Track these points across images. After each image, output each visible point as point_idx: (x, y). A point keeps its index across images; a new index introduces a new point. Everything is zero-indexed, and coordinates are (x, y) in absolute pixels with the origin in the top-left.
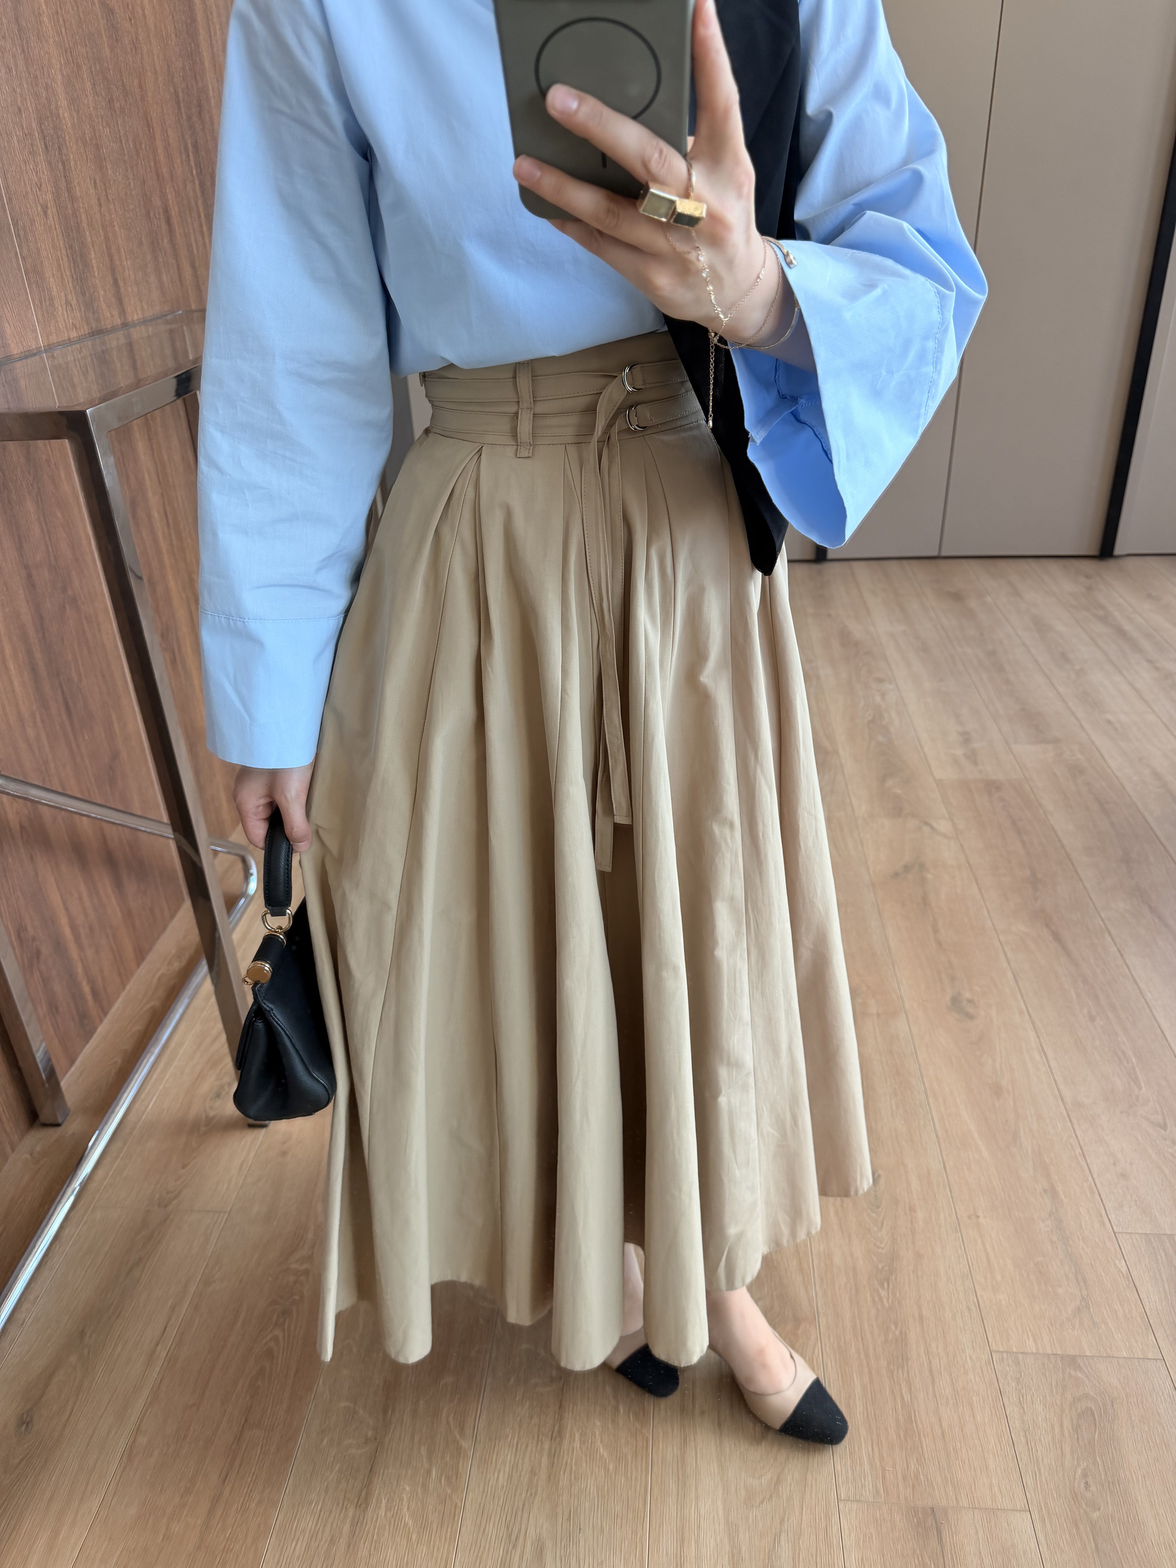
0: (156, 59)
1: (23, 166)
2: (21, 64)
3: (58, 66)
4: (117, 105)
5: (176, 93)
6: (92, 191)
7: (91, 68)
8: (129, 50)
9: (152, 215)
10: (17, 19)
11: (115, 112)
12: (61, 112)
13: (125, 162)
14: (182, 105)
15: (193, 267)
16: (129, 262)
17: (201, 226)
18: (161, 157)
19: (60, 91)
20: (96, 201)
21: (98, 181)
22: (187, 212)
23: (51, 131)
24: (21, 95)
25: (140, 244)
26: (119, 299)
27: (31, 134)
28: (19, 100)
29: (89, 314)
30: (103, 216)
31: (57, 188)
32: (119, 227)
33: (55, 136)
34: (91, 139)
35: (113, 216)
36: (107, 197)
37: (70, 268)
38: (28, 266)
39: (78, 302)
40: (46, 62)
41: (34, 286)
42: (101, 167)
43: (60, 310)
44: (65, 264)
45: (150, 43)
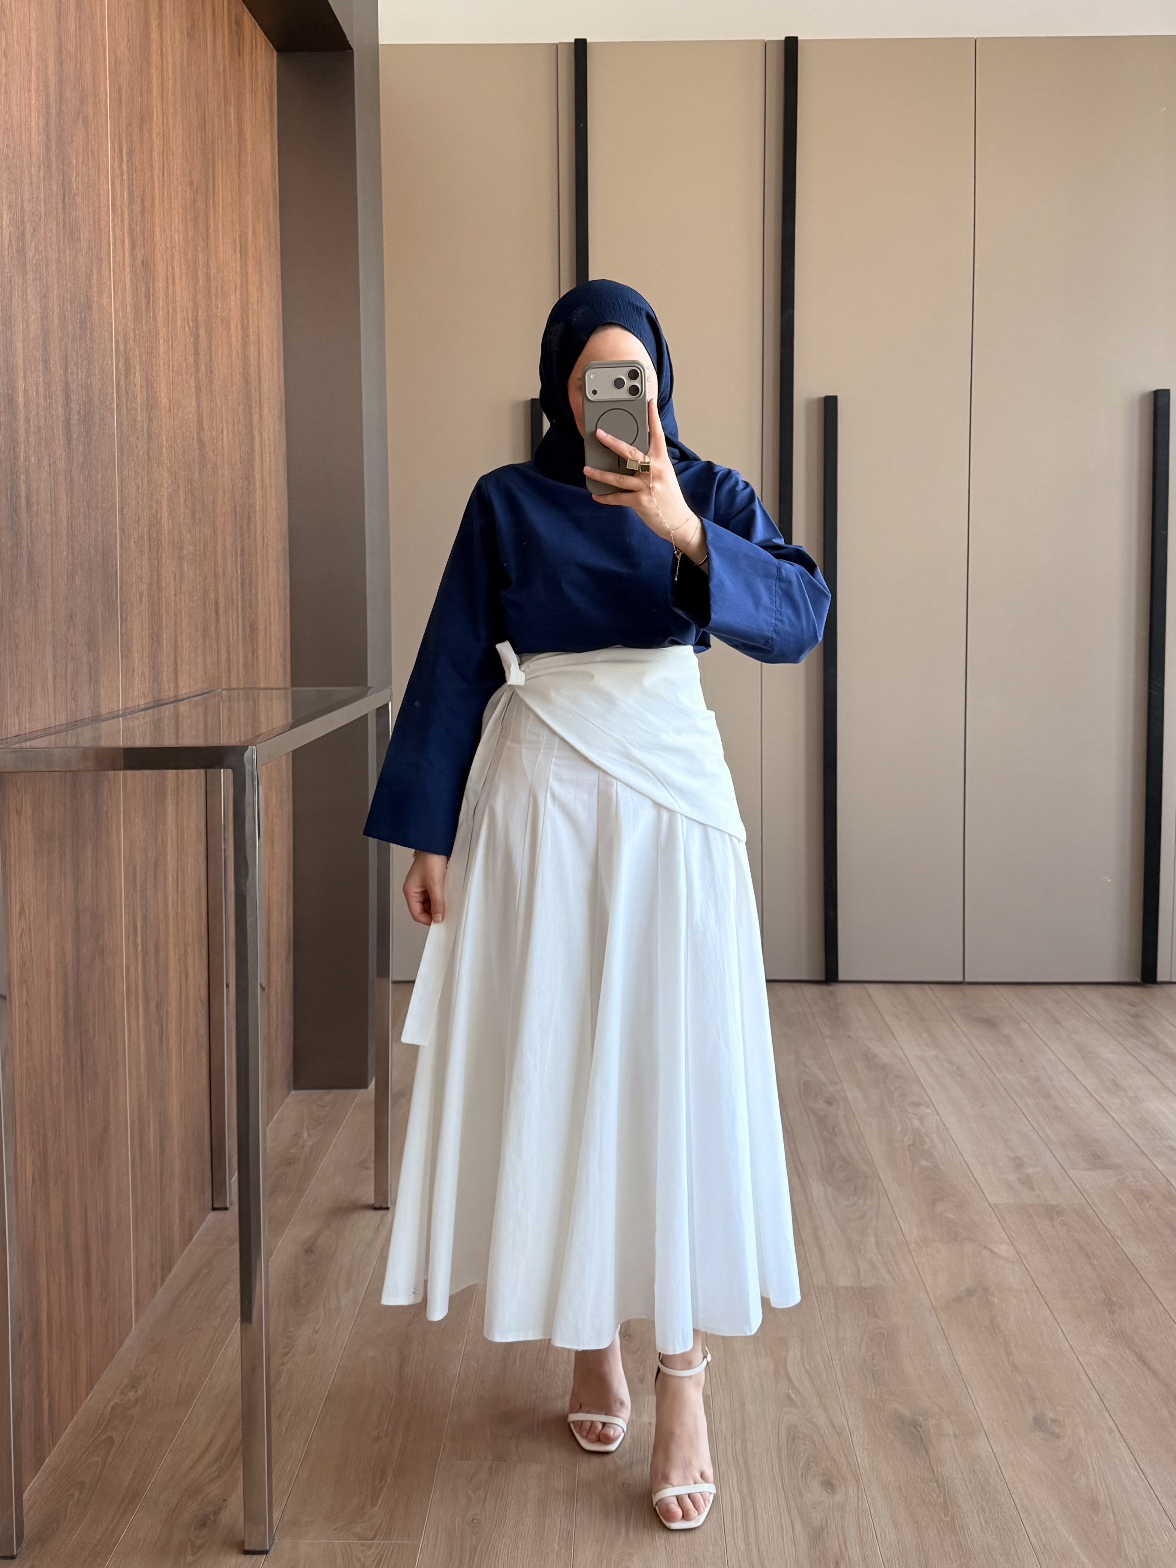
0: (226, 481)
1: (134, 562)
2: (146, 483)
3: (166, 486)
4: (197, 516)
5: (235, 507)
6: (172, 584)
7: (185, 487)
8: (210, 473)
9: (207, 606)
10: (148, 451)
11: (195, 521)
12: (162, 521)
13: (196, 561)
14: (238, 516)
15: (229, 653)
16: (187, 645)
17: (238, 617)
18: (219, 558)
19: (165, 504)
20: (174, 592)
21: (177, 576)
22: (230, 604)
23: (155, 536)
24: (142, 508)
25: (196, 630)
26: (176, 675)
27: (142, 537)
28: (140, 513)
29: (155, 686)
30: (176, 604)
31: (151, 580)
32: (185, 614)
33: (156, 539)
34: (178, 543)
35: (183, 605)
36: (181, 588)
37: (149, 645)
38: (124, 642)
39: (149, 674)
40: (160, 483)
41: (125, 658)
42: (180, 565)
43: (138, 681)
44: (147, 642)
45: (224, 468)
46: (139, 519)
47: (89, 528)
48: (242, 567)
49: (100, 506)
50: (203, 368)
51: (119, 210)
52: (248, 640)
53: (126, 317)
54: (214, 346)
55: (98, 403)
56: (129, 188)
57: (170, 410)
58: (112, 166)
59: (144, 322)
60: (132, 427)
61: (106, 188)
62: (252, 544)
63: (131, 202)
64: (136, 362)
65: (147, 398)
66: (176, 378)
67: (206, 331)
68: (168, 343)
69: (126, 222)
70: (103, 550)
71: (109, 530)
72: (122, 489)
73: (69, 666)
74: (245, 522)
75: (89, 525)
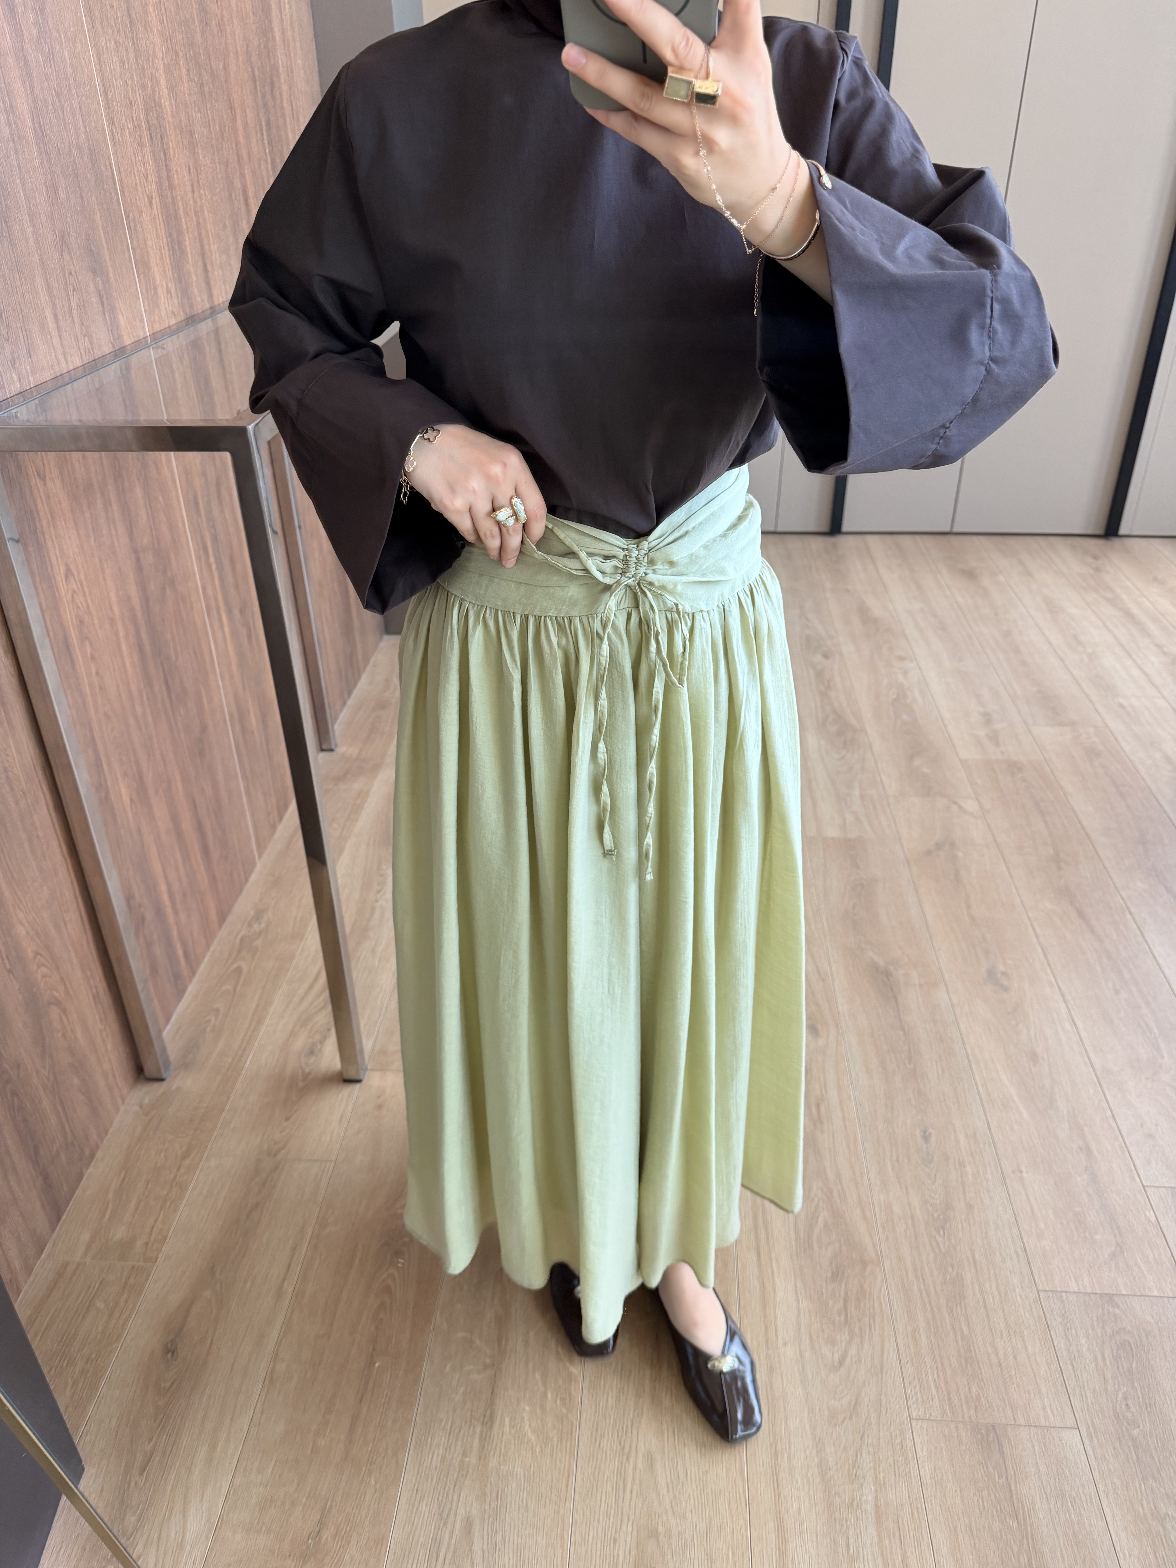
0: (237, 40)
1: (133, 159)
2: (132, 55)
3: (161, 55)
4: (206, 89)
5: (253, 71)
6: (187, 178)
7: (186, 54)
8: (216, 32)
9: (234, 197)
10: (128, 12)
11: (205, 96)
12: (162, 102)
13: (213, 146)
14: (258, 83)
16: (216, 247)
18: (241, 139)
19: (162, 80)
20: (190, 187)
21: (191, 168)
23: (155, 122)
24: (132, 89)
25: (225, 227)
26: (208, 284)
27: (139, 126)
28: (130, 94)
29: (185, 301)
30: (195, 202)
31: (160, 178)
32: (208, 211)
33: (158, 126)
34: (186, 126)
35: (204, 201)
36: (198, 182)
37: (170, 256)
38: (138, 257)
39: (176, 289)
40: (151, 52)
41: (142, 276)
42: (194, 154)
43: (162, 299)
44: (166, 252)
45: (233, 23)
46: (131, 103)
47: (65, 124)
49: (74, 92)
62: (279, 115)
70: (89, 149)
71: (93, 124)
72: (101, 66)
73: (72, 299)
74: (268, 88)
75: (64, 120)
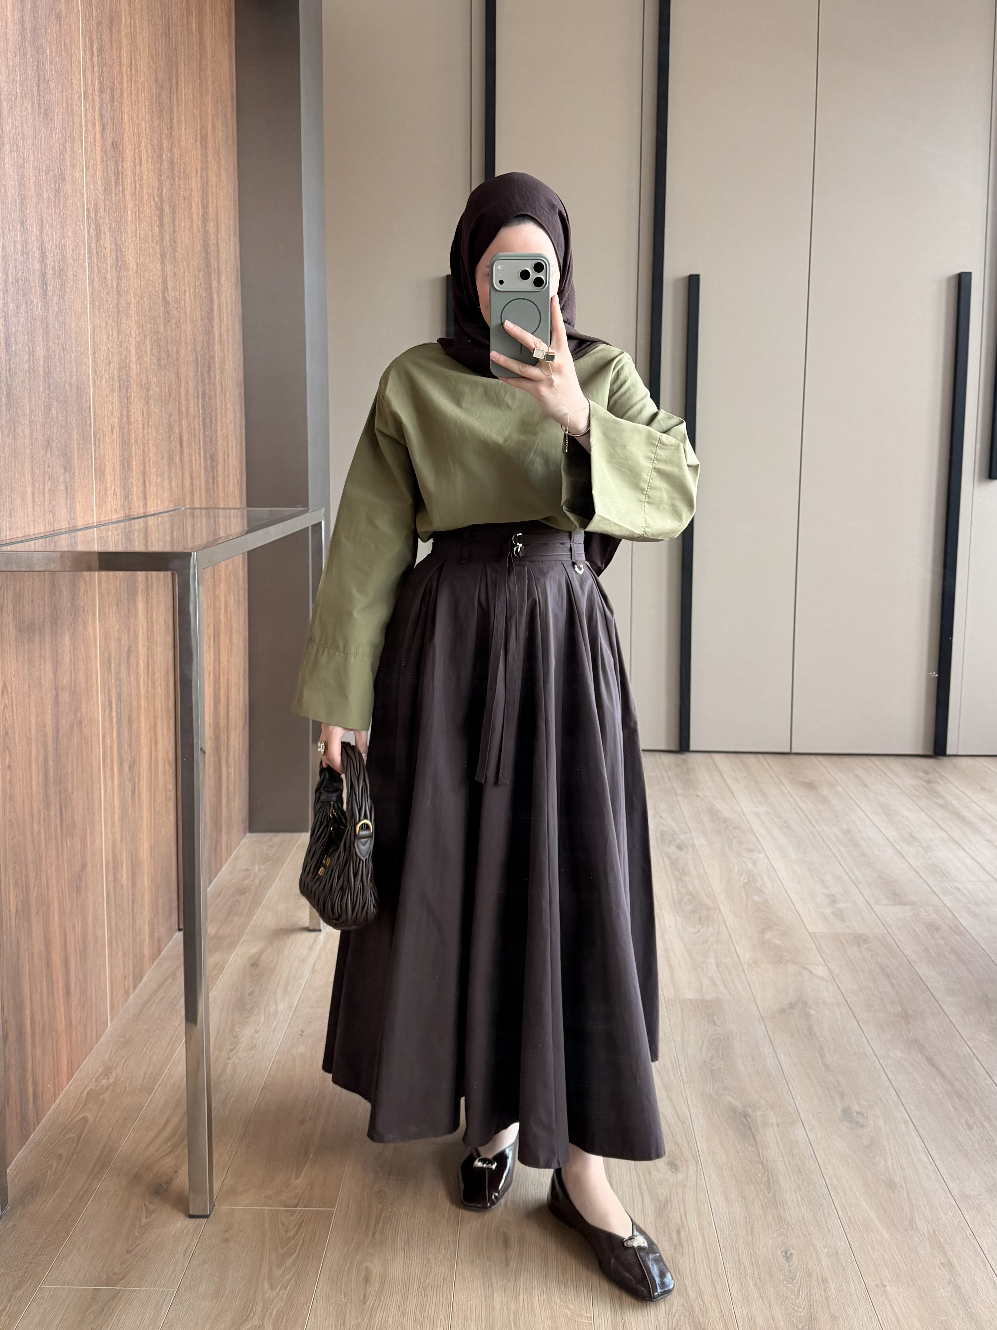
0: (188, 335)
1: (106, 398)
2: (115, 333)
3: (134, 336)
4: (163, 362)
5: (197, 357)
6: (140, 419)
7: (152, 338)
8: (174, 328)
9: (172, 438)
10: (117, 306)
11: (161, 367)
12: (131, 365)
13: (162, 400)
14: (199, 365)
15: (191, 478)
16: (154, 470)
17: (200, 449)
18: (183, 399)
19: (133, 351)
20: (142, 426)
21: (145, 412)
22: (193, 438)
23: (124, 377)
24: (112, 353)
25: (163, 458)
26: (145, 495)
27: (113, 378)
28: (110, 357)
29: (126, 504)
30: (144, 436)
31: (121, 414)
32: (152, 445)
33: (126, 380)
34: (145, 384)
35: (150, 437)
36: (148, 423)
37: (120, 469)
38: (97, 466)
39: (121, 493)
40: (128, 333)
41: (98, 479)
42: (148, 403)
43: (110, 499)
44: (118, 467)
45: (186, 323)
46: (110, 362)
47: (64, 368)
48: (203, 406)
49: (74, 349)
50: (167, 238)
51: (91, 97)
52: (209, 469)
53: (98, 190)
54: (177, 220)
55: (71, 261)
56: (99, 79)
57: (137, 272)
58: (84, 58)
59: (113, 195)
60: (102, 284)
61: (78, 77)
62: (212, 389)
63: (102, 91)
64: (105, 228)
65: (116, 259)
66: (143, 245)
67: (170, 206)
68: (136, 214)
69: (97, 108)
70: (77, 386)
71: (83, 371)
72: (94, 336)
73: (46, 483)
74: (206, 369)
75: (64, 366)
